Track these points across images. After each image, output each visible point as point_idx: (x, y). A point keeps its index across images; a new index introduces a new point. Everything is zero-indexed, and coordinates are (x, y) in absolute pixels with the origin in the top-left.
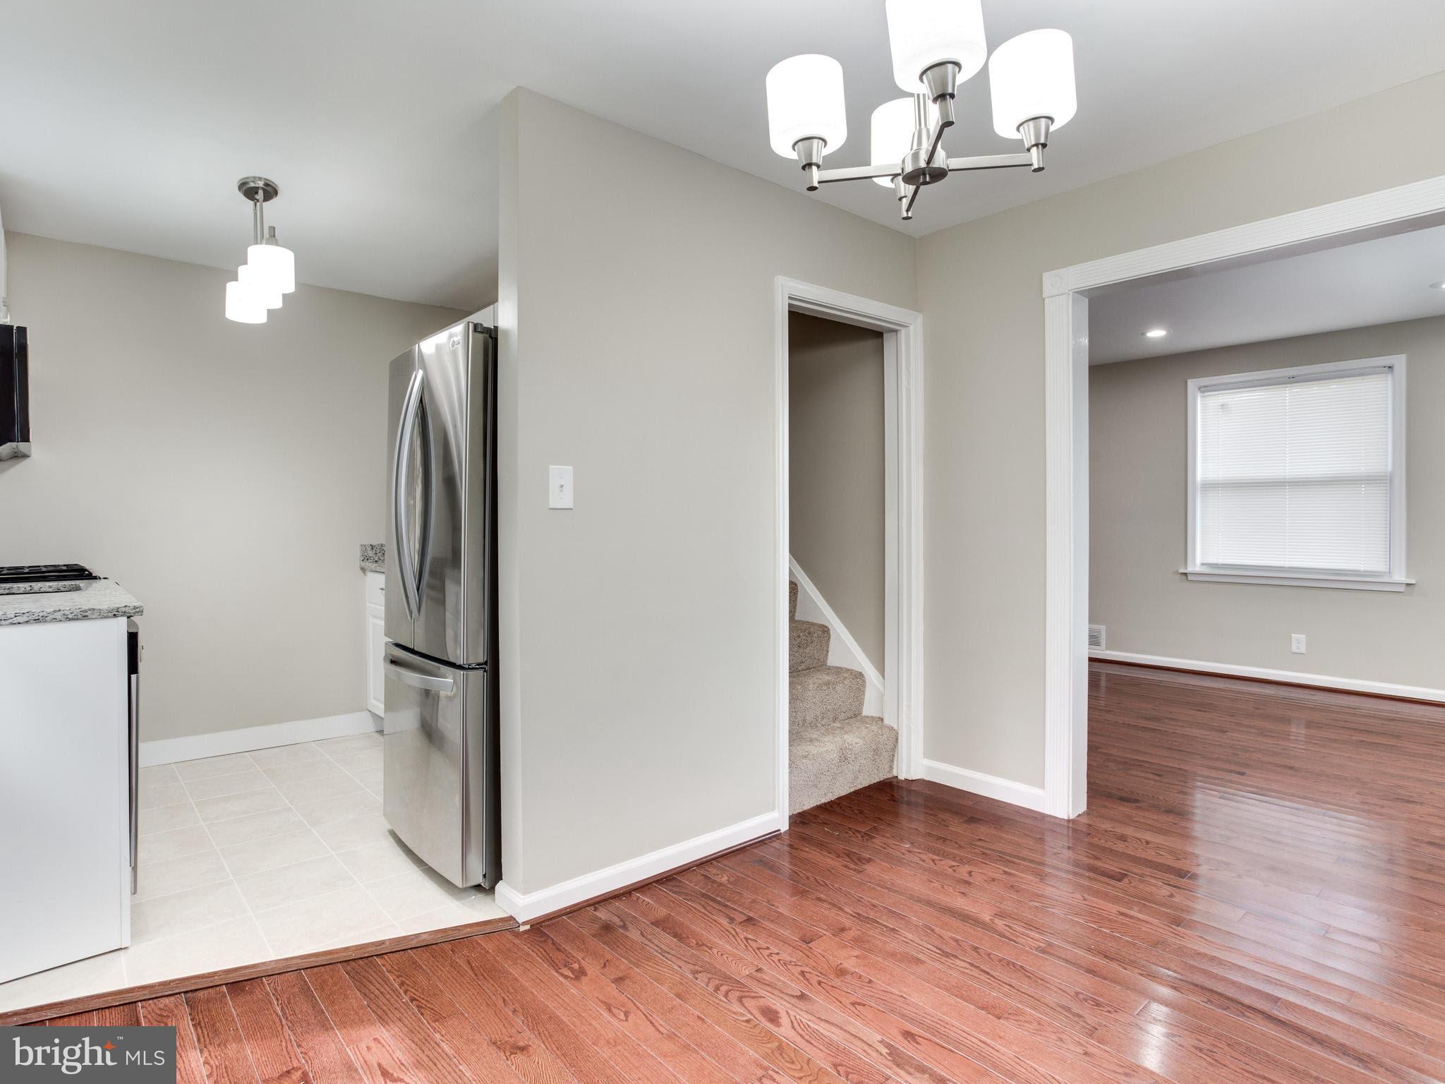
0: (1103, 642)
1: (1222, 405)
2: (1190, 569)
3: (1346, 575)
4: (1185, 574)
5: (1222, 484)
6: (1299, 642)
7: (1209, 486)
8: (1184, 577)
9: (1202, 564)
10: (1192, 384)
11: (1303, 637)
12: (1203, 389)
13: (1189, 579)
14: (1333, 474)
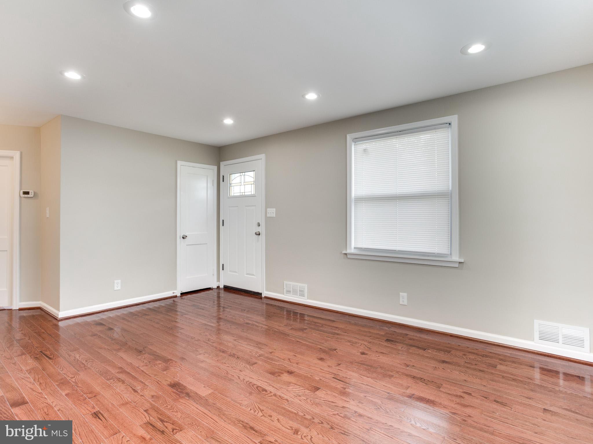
0: (306, 295)
1: (364, 150)
2: (348, 251)
3: (428, 256)
4: (346, 254)
5: (365, 198)
6: (404, 298)
7: (360, 200)
8: (345, 256)
9: (355, 248)
10: (349, 137)
11: (405, 294)
12: (356, 140)
13: (348, 257)
14: (422, 192)
